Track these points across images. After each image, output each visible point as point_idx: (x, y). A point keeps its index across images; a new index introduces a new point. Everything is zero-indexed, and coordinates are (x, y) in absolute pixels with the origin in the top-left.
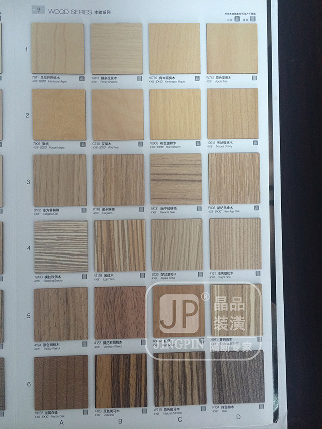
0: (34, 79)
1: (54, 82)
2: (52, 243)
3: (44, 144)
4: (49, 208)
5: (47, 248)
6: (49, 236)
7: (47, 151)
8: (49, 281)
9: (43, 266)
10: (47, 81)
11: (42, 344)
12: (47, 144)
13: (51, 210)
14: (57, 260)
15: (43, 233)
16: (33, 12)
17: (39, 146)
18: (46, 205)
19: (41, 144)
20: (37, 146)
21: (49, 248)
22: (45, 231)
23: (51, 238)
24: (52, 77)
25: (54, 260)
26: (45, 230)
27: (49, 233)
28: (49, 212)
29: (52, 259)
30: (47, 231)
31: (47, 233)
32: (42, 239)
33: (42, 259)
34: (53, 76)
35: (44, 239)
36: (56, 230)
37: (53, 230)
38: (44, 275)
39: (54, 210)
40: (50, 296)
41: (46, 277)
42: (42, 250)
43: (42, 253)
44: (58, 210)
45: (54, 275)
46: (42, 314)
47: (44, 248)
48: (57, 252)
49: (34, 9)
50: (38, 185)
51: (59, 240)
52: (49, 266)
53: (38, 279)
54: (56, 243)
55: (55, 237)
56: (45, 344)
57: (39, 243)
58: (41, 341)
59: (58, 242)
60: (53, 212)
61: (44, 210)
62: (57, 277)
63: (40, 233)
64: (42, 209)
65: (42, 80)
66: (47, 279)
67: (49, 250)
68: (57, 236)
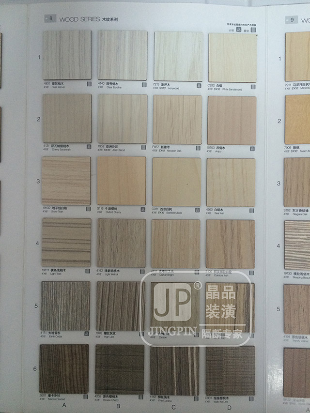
0: (286, 87)
1: (306, 88)
2: (302, 242)
3: (294, 148)
4: (299, 208)
5: (297, 246)
6: (299, 235)
7: (298, 154)
8: (298, 278)
9: (293, 263)
10: (299, 87)
11: (291, 335)
12: (298, 147)
13: (300, 211)
14: (306, 258)
15: (293, 232)
16: (287, 23)
17: (290, 150)
18: (296, 205)
19: (292, 148)
20: (287, 150)
21: (299, 246)
22: (295, 231)
23: (301, 237)
24: (304, 84)
25: (304, 258)
26: (295, 229)
27: (299, 232)
28: (299, 213)
29: (302, 258)
30: (297, 231)
31: (297, 232)
32: (292, 238)
33: (292, 257)
34: (305, 82)
35: (294, 238)
36: (306, 230)
37: (302, 230)
38: (293, 272)
39: (304, 211)
40: (299, 292)
41: (295, 274)
42: (292, 248)
43: (292, 251)
44: (307, 211)
45: (303, 272)
46: (292, 309)
47: (294, 246)
48: (307, 250)
49: (287, 20)
50: (289, 187)
51: (308, 240)
52: (299, 263)
53: (287, 275)
54: (306, 242)
55: (305, 237)
56: (293, 337)
57: (289, 241)
58: (291, 333)
59: (307, 241)
60: (302, 213)
61: (294, 210)
62: (305, 274)
63: (290, 232)
64: (291, 209)
65: (294, 87)
66: (296, 276)
67: (299, 249)
68: (306, 235)
